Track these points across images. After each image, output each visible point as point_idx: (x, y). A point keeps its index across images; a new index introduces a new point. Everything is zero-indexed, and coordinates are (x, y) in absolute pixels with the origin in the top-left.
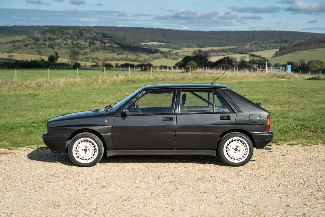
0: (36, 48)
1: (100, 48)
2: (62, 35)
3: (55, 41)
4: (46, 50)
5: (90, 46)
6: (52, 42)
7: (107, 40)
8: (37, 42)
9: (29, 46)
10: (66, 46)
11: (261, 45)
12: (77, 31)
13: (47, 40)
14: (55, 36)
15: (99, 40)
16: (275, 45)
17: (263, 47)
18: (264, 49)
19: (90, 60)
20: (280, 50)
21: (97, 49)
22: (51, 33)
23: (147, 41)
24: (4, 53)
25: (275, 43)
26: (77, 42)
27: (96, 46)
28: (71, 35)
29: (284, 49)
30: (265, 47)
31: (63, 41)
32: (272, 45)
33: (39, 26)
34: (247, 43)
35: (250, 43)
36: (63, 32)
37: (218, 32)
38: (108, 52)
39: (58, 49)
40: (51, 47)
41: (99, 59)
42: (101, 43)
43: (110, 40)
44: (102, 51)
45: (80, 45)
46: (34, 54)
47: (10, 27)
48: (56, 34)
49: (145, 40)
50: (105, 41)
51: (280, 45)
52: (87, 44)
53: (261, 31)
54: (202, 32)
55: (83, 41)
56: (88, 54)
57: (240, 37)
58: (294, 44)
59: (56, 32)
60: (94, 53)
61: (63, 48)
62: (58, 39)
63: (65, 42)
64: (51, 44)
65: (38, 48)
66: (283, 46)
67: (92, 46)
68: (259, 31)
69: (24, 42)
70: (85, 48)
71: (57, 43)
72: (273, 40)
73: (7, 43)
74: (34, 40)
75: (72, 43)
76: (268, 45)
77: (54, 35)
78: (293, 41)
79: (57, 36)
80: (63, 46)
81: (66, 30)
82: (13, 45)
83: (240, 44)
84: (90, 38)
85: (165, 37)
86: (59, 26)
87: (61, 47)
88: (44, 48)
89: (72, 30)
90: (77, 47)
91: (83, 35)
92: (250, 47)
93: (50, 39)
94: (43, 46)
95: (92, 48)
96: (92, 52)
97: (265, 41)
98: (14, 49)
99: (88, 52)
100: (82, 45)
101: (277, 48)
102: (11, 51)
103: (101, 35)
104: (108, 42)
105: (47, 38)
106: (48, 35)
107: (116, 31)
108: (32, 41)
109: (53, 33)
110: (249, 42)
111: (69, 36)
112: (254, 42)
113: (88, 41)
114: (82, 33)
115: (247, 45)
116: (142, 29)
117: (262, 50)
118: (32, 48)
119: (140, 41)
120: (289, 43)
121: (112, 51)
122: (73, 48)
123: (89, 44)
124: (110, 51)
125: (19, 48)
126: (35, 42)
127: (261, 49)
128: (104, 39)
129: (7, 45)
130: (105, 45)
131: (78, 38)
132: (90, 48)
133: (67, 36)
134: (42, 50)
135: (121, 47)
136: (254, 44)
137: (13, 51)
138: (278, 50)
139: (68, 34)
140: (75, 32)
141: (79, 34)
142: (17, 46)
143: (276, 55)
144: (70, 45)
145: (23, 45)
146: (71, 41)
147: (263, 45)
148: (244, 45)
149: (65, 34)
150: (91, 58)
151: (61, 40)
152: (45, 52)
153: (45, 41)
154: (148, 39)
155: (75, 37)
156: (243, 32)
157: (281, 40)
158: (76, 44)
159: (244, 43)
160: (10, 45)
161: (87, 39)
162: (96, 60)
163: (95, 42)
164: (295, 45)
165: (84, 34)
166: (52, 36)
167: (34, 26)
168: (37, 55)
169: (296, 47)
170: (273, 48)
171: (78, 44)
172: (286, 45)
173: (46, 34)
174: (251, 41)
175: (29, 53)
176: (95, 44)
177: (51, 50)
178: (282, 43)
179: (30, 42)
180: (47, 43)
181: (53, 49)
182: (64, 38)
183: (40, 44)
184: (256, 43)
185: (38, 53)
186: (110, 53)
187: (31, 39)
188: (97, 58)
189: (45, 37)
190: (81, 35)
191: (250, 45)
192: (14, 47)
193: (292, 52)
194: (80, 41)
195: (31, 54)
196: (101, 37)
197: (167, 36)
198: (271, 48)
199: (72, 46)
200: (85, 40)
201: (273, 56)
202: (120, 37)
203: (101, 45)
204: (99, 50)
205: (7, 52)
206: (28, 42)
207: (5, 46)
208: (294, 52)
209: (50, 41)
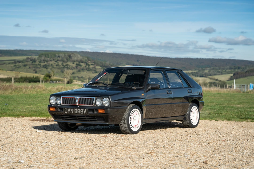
0: (33, 68)
1: (85, 69)
2: (54, 57)
3: (48, 62)
4: (41, 69)
5: (77, 67)
6: (46, 63)
7: (91, 62)
8: (34, 63)
9: (27, 66)
10: (57, 67)
11: (218, 70)
12: (67, 55)
13: (42, 61)
14: (49, 59)
15: (84, 63)
16: (230, 70)
17: (219, 72)
18: (220, 73)
19: (77, 78)
20: (234, 75)
21: (83, 70)
22: (46, 56)
23: (123, 64)
24: (7, 71)
25: (230, 69)
26: (67, 63)
27: (82, 67)
28: (62, 58)
29: (238, 74)
30: (221, 72)
31: (55, 62)
32: (227, 70)
33: (36, 50)
34: (206, 68)
35: (209, 69)
36: (55, 55)
37: (182, 59)
38: (91, 72)
39: (51, 69)
40: (45, 67)
41: (83, 78)
42: (86, 65)
43: (94, 63)
44: (87, 71)
45: (69, 66)
46: (31, 73)
47: (12, 51)
48: (50, 57)
49: (122, 63)
50: (90, 63)
51: (234, 71)
52: (74, 65)
53: (218, 59)
54: (169, 58)
55: (72, 63)
56: (75, 74)
57: (200, 63)
58: (246, 70)
59: (50, 55)
60: (80, 73)
61: (55, 68)
62: (51, 61)
63: (57, 64)
64: (46, 65)
65: (34, 68)
66: (237, 71)
67: (79, 67)
68: (216, 59)
69: (24, 63)
70: (73, 68)
71: (50, 64)
72: (228, 67)
73: (9, 63)
74: (31, 62)
75: (62, 64)
76: (224, 70)
77: (48, 57)
78: (245, 68)
79: (50, 59)
80: (55, 66)
81: (58, 54)
82: (14, 65)
83: (201, 69)
84: (77, 61)
85: (138, 61)
86: (52, 51)
87: (53, 67)
88: (39, 68)
89: (62, 54)
90: (66, 68)
91: (71, 58)
92: (209, 72)
93: (44, 61)
94: (39, 66)
95: (79, 69)
96: (79, 72)
97: (221, 67)
98: (15, 68)
99: (75, 72)
100: (70, 66)
101: (231, 73)
102: (12, 70)
103: (86, 59)
104: (92, 65)
105: (42, 60)
106: (43, 58)
107: (98, 56)
108: (30, 62)
109: (47, 56)
110: (208, 67)
111: (60, 59)
112: (212, 68)
113: (75, 63)
114: (71, 57)
115: (206, 70)
116: (120, 54)
117: (219, 75)
118: (30, 68)
119: (117, 64)
120: (241, 70)
121: (95, 71)
122: (63, 69)
123: (76, 65)
124: (93, 72)
125: (19, 67)
126: (32, 63)
127: (218, 73)
128: (89, 62)
129: (10, 65)
130: (89, 67)
131: (67, 60)
132: (77, 69)
133: (58, 58)
134: (37, 70)
135: (102, 68)
136: (212, 69)
137: (14, 70)
138: (232, 75)
139: (59, 57)
140: (65, 56)
141: (69, 58)
142: (17, 66)
143: (231, 79)
144: (61, 66)
145: (23, 65)
146: (61, 63)
147: (220, 71)
148: (204, 70)
149: (57, 57)
150: (78, 77)
151: (53, 62)
152: (40, 71)
153: (40, 62)
154: (124, 63)
155: (65, 60)
156: (203, 59)
157: (235, 66)
158: (65, 66)
159: (204, 68)
160: (12, 65)
161: (74, 61)
162: (81, 79)
163: (81, 64)
164: (247, 72)
165: (73, 57)
166: (46, 59)
167: (32, 50)
168: (33, 73)
169: (248, 73)
170: (228, 73)
171: (67, 65)
172: (239, 71)
173: (42, 57)
174: (210, 67)
175: (27, 72)
176: (81, 66)
177: (45, 69)
178: (236, 69)
179: (29, 63)
180: (42, 64)
181: (47, 69)
182: (56, 60)
183: (36, 64)
184: (213, 69)
185: (34, 72)
186: (93, 73)
187: (29, 60)
188: (82, 77)
189: (41, 59)
190: (70, 58)
191: (209, 70)
192: (15, 67)
193: (244, 77)
194: (69, 63)
195: (29, 73)
196: (86, 60)
197: (140, 61)
198: (226, 73)
199: (63, 67)
200: (73, 62)
201: (228, 79)
202: (101, 60)
203: (86, 66)
204: (84, 70)
205: (9, 71)
206: (26, 63)
207: (8, 65)
208: (246, 76)
209: (44, 62)
